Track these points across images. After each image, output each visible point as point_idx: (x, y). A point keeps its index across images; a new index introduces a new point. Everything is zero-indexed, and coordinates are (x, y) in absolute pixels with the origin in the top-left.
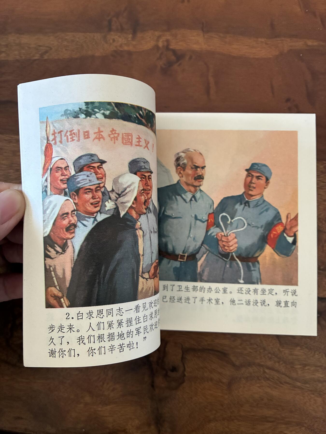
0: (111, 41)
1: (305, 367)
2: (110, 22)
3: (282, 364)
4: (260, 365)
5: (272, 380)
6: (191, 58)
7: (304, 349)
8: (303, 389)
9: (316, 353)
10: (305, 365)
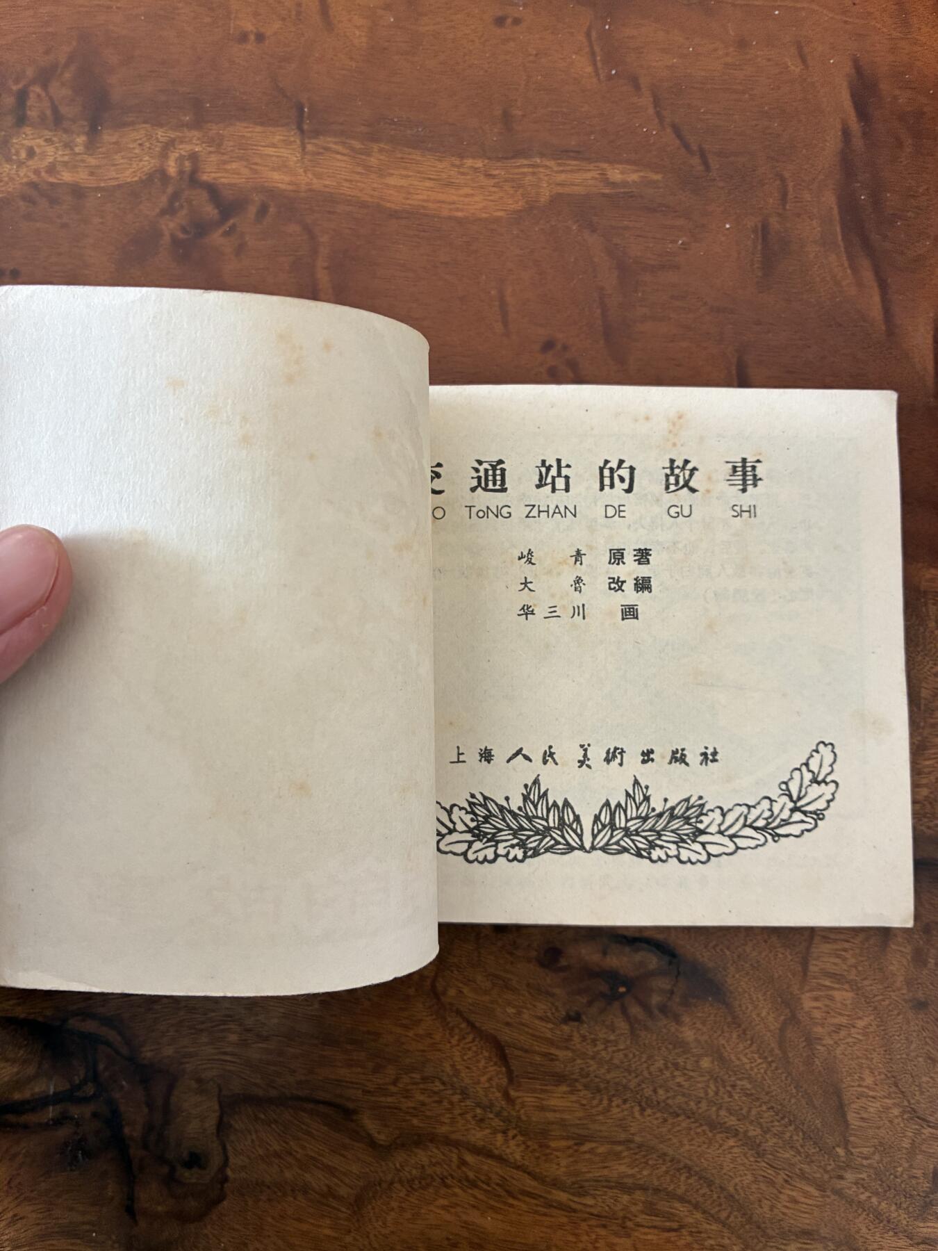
0: (23, 155)
1: (582, 1144)
2: (22, 97)
3: (514, 1137)
4: (448, 1142)
5: (485, 1187)
6: (263, 210)
7: (580, 1091)
8: (575, 1211)
9: (614, 1104)
10: (581, 1140)
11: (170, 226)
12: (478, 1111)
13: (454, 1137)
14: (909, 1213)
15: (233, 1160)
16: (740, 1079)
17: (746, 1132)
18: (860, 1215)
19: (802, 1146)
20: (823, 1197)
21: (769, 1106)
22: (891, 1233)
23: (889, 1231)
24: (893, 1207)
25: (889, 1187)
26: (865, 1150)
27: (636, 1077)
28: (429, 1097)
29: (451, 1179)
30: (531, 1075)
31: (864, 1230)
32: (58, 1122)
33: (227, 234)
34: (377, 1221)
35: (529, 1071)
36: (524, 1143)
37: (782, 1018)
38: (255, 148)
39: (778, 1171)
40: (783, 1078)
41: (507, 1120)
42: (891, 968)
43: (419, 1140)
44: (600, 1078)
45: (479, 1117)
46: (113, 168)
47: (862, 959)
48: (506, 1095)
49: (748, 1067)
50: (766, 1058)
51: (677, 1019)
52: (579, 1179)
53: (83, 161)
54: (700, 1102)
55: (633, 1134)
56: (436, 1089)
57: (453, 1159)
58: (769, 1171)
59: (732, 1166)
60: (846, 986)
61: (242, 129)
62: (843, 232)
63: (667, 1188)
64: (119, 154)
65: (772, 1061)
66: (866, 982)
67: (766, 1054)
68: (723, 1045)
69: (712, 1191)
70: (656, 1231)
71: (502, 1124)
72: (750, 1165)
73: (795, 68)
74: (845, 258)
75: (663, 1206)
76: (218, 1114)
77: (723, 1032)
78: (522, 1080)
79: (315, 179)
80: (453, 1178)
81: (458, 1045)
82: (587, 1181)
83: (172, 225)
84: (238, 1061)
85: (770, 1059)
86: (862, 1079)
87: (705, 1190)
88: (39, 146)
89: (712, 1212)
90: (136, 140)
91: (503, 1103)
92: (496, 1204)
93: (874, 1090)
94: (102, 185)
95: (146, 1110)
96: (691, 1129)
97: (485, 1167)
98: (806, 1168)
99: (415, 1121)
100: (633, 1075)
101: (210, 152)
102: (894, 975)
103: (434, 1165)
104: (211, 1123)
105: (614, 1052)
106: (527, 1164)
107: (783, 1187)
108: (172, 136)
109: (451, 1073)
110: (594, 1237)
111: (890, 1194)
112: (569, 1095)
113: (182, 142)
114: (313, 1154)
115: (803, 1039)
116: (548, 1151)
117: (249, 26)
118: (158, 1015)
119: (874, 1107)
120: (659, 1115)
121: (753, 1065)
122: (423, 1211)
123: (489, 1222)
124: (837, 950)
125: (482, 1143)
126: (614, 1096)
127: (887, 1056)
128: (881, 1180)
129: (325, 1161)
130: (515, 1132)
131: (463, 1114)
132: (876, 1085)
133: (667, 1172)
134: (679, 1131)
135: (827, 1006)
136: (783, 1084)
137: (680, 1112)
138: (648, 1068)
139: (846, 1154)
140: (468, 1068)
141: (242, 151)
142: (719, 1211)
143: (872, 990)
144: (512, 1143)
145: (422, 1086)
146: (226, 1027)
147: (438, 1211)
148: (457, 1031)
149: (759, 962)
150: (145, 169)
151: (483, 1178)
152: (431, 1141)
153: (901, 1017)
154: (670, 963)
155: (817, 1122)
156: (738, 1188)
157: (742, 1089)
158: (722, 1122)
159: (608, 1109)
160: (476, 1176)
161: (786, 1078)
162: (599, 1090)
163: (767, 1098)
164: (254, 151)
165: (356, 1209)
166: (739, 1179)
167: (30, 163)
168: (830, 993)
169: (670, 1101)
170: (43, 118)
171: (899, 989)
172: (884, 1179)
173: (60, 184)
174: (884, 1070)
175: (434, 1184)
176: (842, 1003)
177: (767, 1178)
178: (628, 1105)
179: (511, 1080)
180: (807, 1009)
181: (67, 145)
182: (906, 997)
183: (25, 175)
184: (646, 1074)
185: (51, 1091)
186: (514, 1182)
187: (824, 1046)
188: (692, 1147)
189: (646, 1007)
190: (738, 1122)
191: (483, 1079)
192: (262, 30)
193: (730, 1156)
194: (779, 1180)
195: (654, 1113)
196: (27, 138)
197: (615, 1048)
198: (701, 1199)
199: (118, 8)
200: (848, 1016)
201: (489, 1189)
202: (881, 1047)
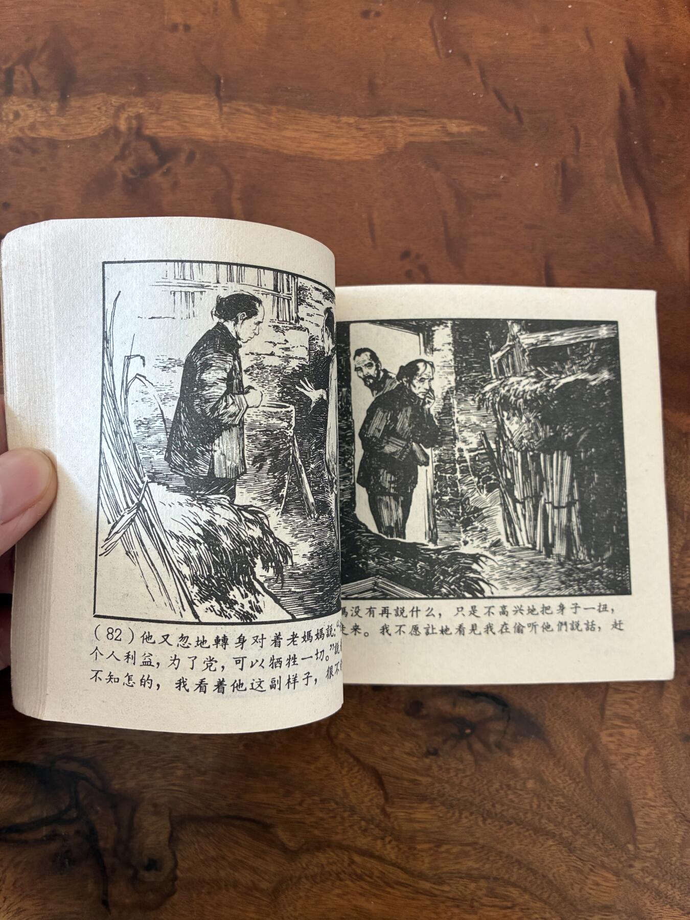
11: (122, 168)
12: (363, 823)
13: (345, 843)
14: (681, 891)
15: (180, 863)
16: (556, 796)
17: (561, 834)
18: (645, 893)
19: (602, 844)
20: (618, 880)
21: (577, 814)
22: (668, 906)
23: (667, 904)
24: (670, 887)
25: (666, 872)
26: (649, 846)
27: (480, 795)
28: (328, 814)
29: (343, 873)
30: (401, 796)
31: (648, 904)
32: (51, 838)
33: (164, 174)
34: (289, 906)
35: (401, 793)
36: (397, 846)
37: (586, 750)
38: (184, 110)
39: (585, 862)
40: (588, 794)
41: (384, 830)
42: (665, 711)
43: (320, 846)
44: (453, 797)
45: (364, 828)
46: (78, 126)
47: (645, 705)
48: (383, 811)
49: (561, 786)
50: (575, 779)
51: (509, 752)
52: (439, 872)
53: (56, 121)
54: (527, 813)
55: (478, 838)
56: (331, 808)
57: (346, 860)
58: (578, 863)
59: (551, 859)
60: (633, 726)
61: (175, 96)
62: (621, 168)
63: (502, 878)
64: (83, 116)
65: (580, 782)
66: (647, 722)
67: (574, 777)
68: (543, 770)
69: (536, 878)
70: (496, 909)
71: (380, 832)
72: (564, 858)
73: (584, 47)
74: (623, 187)
75: (501, 890)
76: (168, 830)
77: (543, 761)
78: (395, 800)
79: (230, 134)
80: (345, 874)
81: (347, 775)
82: (444, 873)
83: (123, 168)
84: (183, 790)
85: (578, 780)
86: (646, 794)
87: (531, 878)
88: (23, 110)
89: (538, 893)
90: (94, 106)
91: (381, 817)
92: (377, 892)
93: (655, 801)
94: (71, 138)
95: (115, 828)
96: (520, 833)
97: (369, 865)
98: (605, 859)
99: (316, 832)
100: (477, 794)
101: (151, 114)
102: (668, 716)
103: (331, 865)
104: (164, 837)
105: (463, 777)
106: (399, 861)
107: (589, 874)
108: (123, 102)
109: (342, 796)
110: (449, 914)
111: (668, 877)
112: (430, 810)
113: (129, 106)
114: (240, 858)
115: (602, 765)
116: (415, 852)
117: (178, 18)
118: (123, 757)
119: (655, 814)
120: (496, 823)
121: (565, 785)
122: (323, 898)
123: (372, 906)
124: (626, 698)
125: (365, 847)
126: (463, 810)
127: (664, 776)
128: (660, 867)
129: (250, 863)
130: (390, 838)
131: (352, 825)
132: (656, 797)
133: (503, 865)
134: (513, 834)
135: (619, 740)
136: (587, 798)
137: (511, 821)
138: (488, 789)
139: (635, 849)
140: (355, 792)
141: (175, 113)
142: (542, 893)
143: (652, 728)
144: (388, 847)
145: (320, 806)
146: (174, 765)
147: (335, 898)
148: (346, 764)
149: (568, 708)
150: (103, 127)
151: (367, 872)
152: (329, 846)
153: (673, 747)
154: (503, 711)
155: (613, 826)
156: (556, 875)
157: (557, 803)
158: (543, 827)
159: (458, 821)
160: (362, 872)
161: (590, 793)
162: (452, 806)
163: (575, 809)
164: (182, 113)
165: (273, 898)
166: (557, 869)
167: (16, 123)
168: (623, 730)
169: (505, 813)
170: (26, 89)
171: (672, 727)
172: (663, 866)
173: (40, 138)
174: (661, 786)
175: (331, 878)
176: (631, 738)
177: (576, 867)
178: (473, 817)
179: (387, 799)
180: (604, 743)
181: (44, 109)
182: (677, 733)
183: (13, 132)
184: (486, 793)
185: (45, 815)
186: (391, 875)
187: (617, 769)
188: (523, 846)
189: (486, 744)
190: (555, 828)
191: (366, 800)
192: (188, 22)
193: (549, 852)
194: (586, 869)
195: (493, 822)
196: (14, 104)
197: (463, 775)
198: (528, 885)
199: (80, 7)
200: (635, 747)
201: (371, 880)
202: (659, 769)
